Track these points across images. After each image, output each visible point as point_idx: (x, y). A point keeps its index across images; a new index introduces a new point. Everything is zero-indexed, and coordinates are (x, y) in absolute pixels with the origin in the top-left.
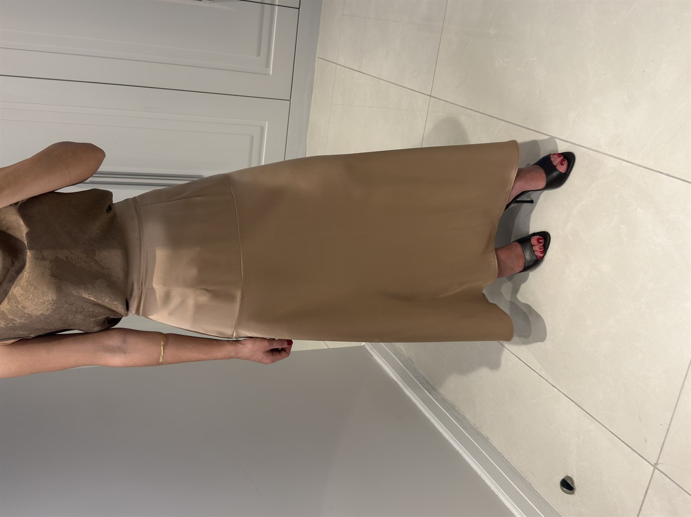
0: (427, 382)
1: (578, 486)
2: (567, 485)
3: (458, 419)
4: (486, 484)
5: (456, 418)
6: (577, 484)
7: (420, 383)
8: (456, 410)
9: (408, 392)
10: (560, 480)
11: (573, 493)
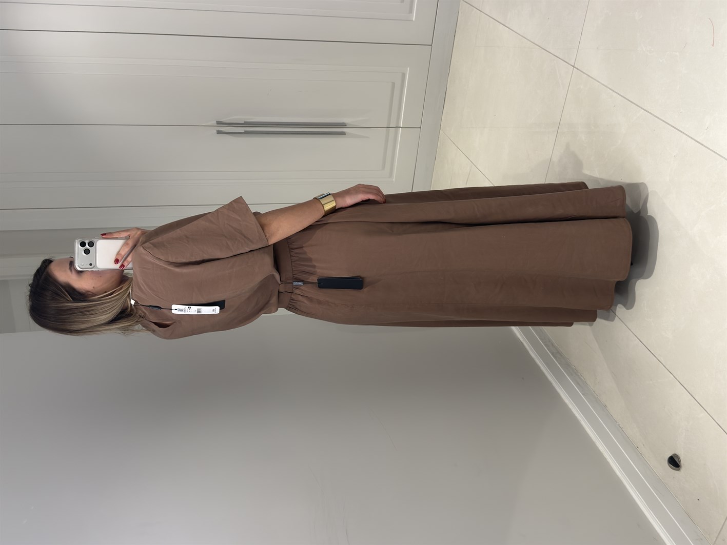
0: (553, 345)
1: (684, 465)
2: (674, 462)
3: (579, 384)
4: (599, 450)
5: (578, 384)
6: (683, 462)
7: (546, 346)
8: (578, 376)
9: (533, 354)
10: (669, 457)
11: (679, 470)
